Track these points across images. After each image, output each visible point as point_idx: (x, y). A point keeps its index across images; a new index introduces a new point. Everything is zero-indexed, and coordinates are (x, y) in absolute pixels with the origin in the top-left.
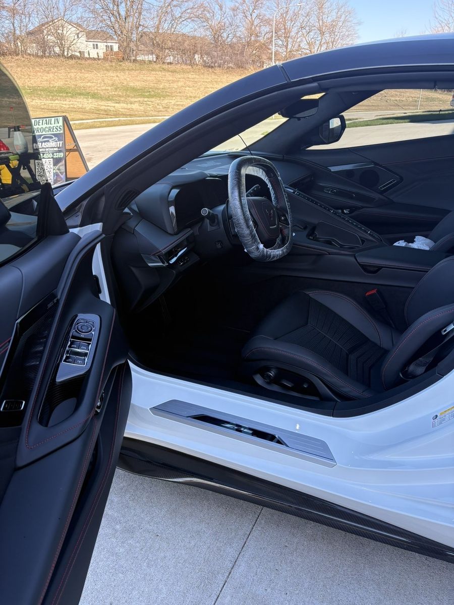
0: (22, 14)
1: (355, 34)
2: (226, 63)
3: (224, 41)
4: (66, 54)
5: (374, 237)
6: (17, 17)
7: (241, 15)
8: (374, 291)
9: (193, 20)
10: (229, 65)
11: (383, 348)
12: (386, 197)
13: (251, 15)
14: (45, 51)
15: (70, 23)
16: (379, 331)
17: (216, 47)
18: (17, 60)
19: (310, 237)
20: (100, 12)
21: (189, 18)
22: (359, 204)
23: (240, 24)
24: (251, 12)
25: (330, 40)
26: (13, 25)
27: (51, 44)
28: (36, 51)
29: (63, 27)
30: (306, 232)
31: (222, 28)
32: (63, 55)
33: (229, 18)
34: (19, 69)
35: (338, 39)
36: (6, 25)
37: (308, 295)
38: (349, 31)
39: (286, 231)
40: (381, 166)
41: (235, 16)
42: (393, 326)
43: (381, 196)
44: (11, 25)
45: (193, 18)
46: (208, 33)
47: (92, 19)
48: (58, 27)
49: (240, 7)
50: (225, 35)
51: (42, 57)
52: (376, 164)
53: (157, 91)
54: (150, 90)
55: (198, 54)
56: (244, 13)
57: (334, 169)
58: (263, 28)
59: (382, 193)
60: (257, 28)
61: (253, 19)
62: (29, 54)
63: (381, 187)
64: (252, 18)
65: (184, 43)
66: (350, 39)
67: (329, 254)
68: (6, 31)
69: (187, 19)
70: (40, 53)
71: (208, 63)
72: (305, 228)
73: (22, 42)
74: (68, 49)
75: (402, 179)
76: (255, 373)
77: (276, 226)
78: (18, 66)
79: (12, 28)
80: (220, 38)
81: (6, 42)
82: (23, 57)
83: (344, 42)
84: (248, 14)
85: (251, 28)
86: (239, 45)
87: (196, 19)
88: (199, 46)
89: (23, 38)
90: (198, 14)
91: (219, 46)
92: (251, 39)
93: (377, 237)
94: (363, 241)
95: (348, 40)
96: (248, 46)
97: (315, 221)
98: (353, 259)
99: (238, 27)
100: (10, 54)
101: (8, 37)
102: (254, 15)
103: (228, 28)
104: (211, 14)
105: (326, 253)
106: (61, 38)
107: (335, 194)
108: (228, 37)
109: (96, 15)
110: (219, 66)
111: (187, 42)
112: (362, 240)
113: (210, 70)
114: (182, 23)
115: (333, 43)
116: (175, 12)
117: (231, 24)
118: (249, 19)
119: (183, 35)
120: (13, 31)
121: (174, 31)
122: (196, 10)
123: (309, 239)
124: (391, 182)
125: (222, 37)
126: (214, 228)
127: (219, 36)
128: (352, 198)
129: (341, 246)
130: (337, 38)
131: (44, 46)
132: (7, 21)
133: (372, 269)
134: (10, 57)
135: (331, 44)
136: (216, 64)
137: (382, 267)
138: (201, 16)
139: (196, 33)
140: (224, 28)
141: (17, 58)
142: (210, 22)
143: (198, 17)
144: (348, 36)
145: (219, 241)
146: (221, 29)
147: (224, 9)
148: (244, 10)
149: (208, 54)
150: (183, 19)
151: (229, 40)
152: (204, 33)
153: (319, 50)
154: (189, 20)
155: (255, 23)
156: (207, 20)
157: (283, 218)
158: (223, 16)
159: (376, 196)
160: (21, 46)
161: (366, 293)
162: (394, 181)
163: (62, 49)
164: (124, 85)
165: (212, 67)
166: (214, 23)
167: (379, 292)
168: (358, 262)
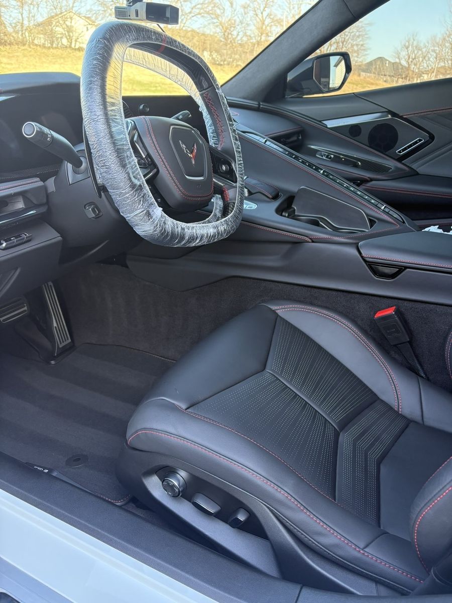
0: (31, 4)
1: (366, 34)
2: (235, 61)
3: (234, 39)
4: (73, 46)
5: (391, 216)
6: (26, 7)
7: (251, 13)
8: (391, 311)
9: (203, 16)
10: (238, 63)
11: (403, 417)
12: (408, 167)
13: (262, 13)
14: (53, 42)
15: (79, 15)
16: (396, 382)
17: (226, 45)
18: (24, 50)
19: (284, 214)
20: (109, 5)
21: (199, 14)
22: (367, 175)
23: (251, 22)
24: (262, 10)
25: (340, 40)
26: (22, 15)
27: (59, 36)
28: (43, 42)
29: (71, 18)
30: (276, 204)
31: (232, 25)
32: (70, 47)
33: (239, 16)
34: (25, 59)
35: (348, 40)
36: (13, 15)
37: (274, 312)
38: (360, 32)
39: (230, 193)
40: (401, 117)
41: (245, 14)
42: (423, 375)
43: (399, 165)
44: (20, 15)
45: (203, 14)
46: (218, 30)
47: (101, 12)
48: (67, 18)
49: (251, 5)
50: (235, 33)
51: (49, 48)
52: (394, 114)
53: (163, 86)
54: (157, 85)
55: (207, 51)
56: (255, 11)
57: (331, 124)
58: (274, 28)
59: (400, 159)
60: (268, 28)
61: (264, 18)
62: (36, 45)
63: (400, 150)
64: (262, 17)
65: (193, 39)
66: (360, 39)
67: (313, 242)
68: (14, 21)
69: (197, 15)
70: (48, 45)
71: (218, 61)
72: (275, 197)
73: (30, 32)
74: (76, 41)
75: (432, 137)
76: (149, 473)
77: (202, 178)
78: (25, 56)
79: (21, 18)
80: (230, 36)
81: (14, 31)
82: (30, 48)
83: (355, 43)
84: (259, 12)
85: (262, 28)
86: (250, 44)
87: (205, 15)
88: (208, 42)
89: (31, 28)
90: (208, 10)
91: (229, 44)
92: (261, 39)
93: (396, 216)
94: (372, 223)
95: (359, 40)
96: (258, 44)
97: (292, 187)
98: (353, 251)
99: (248, 25)
100: (16, 44)
101: (15, 27)
102: (265, 14)
103: (238, 25)
104: (222, 11)
105: (307, 239)
106: (70, 30)
107: (333, 160)
108: (238, 35)
109: (106, 9)
110: (228, 64)
111: (196, 38)
112: (371, 221)
113: (219, 67)
114: (192, 18)
115: (343, 43)
116: (184, 7)
117: (241, 22)
118: (260, 17)
119: (193, 31)
120: (21, 21)
121: (184, 26)
122: (206, 6)
123: (281, 215)
124: (416, 143)
125: (232, 35)
126: (80, 177)
127: (228, 34)
128: (355, 166)
129: (335, 229)
130: (347, 38)
131: (51, 36)
132: (16, 11)
133: (387, 270)
134: (17, 46)
135: (341, 44)
136: (225, 63)
137: (406, 268)
138: (211, 12)
139: (205, 29)
140: (234, 26)
141: (23, 48)
142: (220, 19)
143: (208, 13)
144: (358, 37)
145: (90, 204)
146: (231, 27)
147: (234, 6)
148: (254, 8)
149: (217, 51)
150: (193, 15)
151: (239, 38)
152: (214, 30)
153: (329, 49)
154: (199, 16)
155: (266, 22)
156: (217, 17)
157: (224, 168)
158: (234, 14)
159: (391, 164)
160: (29, 36)
161: (375, 314)
162: (420, 140)
163: (69, 40)
164: (131, 78)
165: (221, 65)
166: (224, 20)
167: (398, 312)
168: (362, 257)
